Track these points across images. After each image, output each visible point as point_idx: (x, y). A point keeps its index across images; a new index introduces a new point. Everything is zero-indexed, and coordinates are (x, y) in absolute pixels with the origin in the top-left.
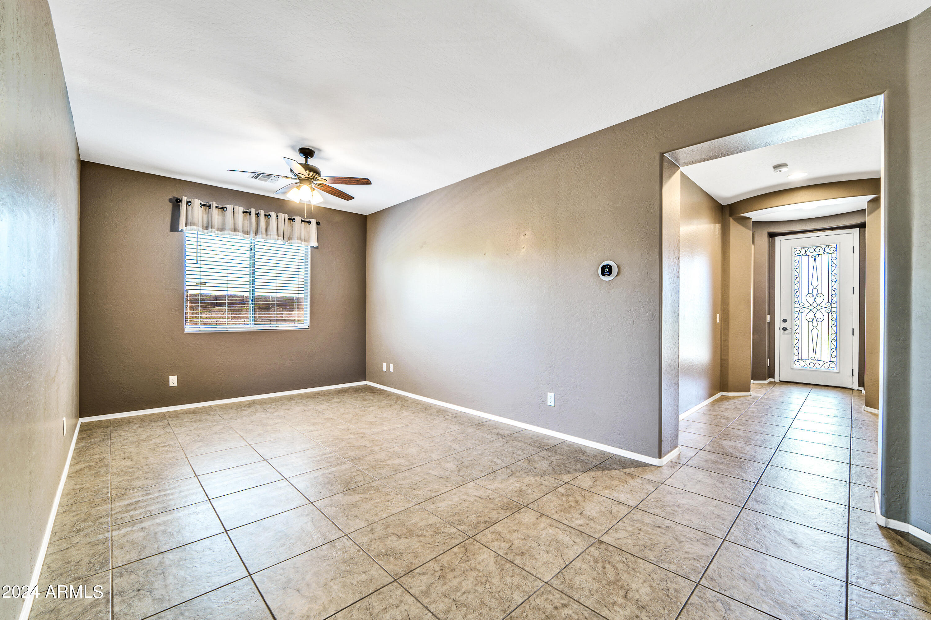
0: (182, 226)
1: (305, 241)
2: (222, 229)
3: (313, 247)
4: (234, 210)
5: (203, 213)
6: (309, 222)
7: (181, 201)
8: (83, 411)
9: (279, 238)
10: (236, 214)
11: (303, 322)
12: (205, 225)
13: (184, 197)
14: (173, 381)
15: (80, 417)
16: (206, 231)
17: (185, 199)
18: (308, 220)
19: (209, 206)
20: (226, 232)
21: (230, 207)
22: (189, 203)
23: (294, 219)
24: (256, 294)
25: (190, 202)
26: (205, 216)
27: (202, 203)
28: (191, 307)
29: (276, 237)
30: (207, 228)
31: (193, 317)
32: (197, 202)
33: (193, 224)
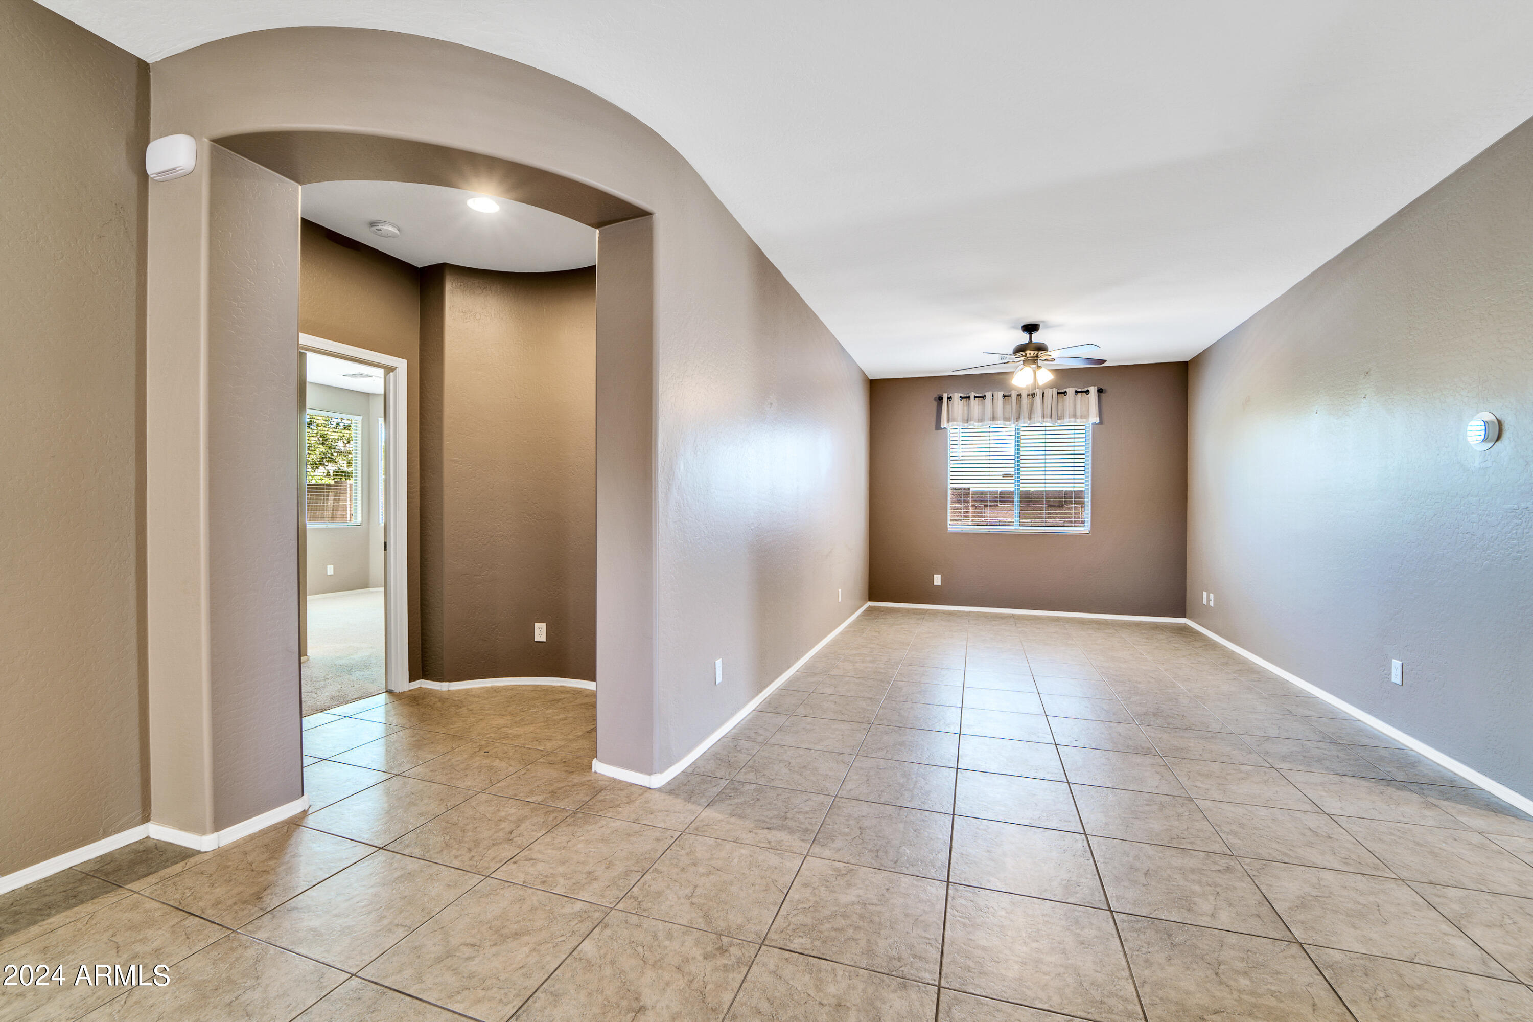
0: (944, 424)
1: (1081, 417)
2: (981, 420)
3: (1094, 424)
4: (993, 396)
5: (964, 406)
6: (1087, 392)
7: (942, 398)
8: (872, 596)
9: (1045, 419)
10: (995, 401)
11: (1082, 525)
12: (966, 419)
13: (944, 394)
14: (937, 580)
15: (869, 601)
16: (966, 424)
17: (945, 396)
18: (1085, 389)
19: (969, 397)
20: (985, 423)
21: (988, 395)
22: (949, 398)
23: (1066, 392)
24: (1022, 489)
25: (951, 397)
26: (966, 408)
27: (963, 396)
28: (973, 505)
29: (1041, 419)
30: (967, 421)
31: (975, 517)
32: (956, 396)
33: (953, 420)
